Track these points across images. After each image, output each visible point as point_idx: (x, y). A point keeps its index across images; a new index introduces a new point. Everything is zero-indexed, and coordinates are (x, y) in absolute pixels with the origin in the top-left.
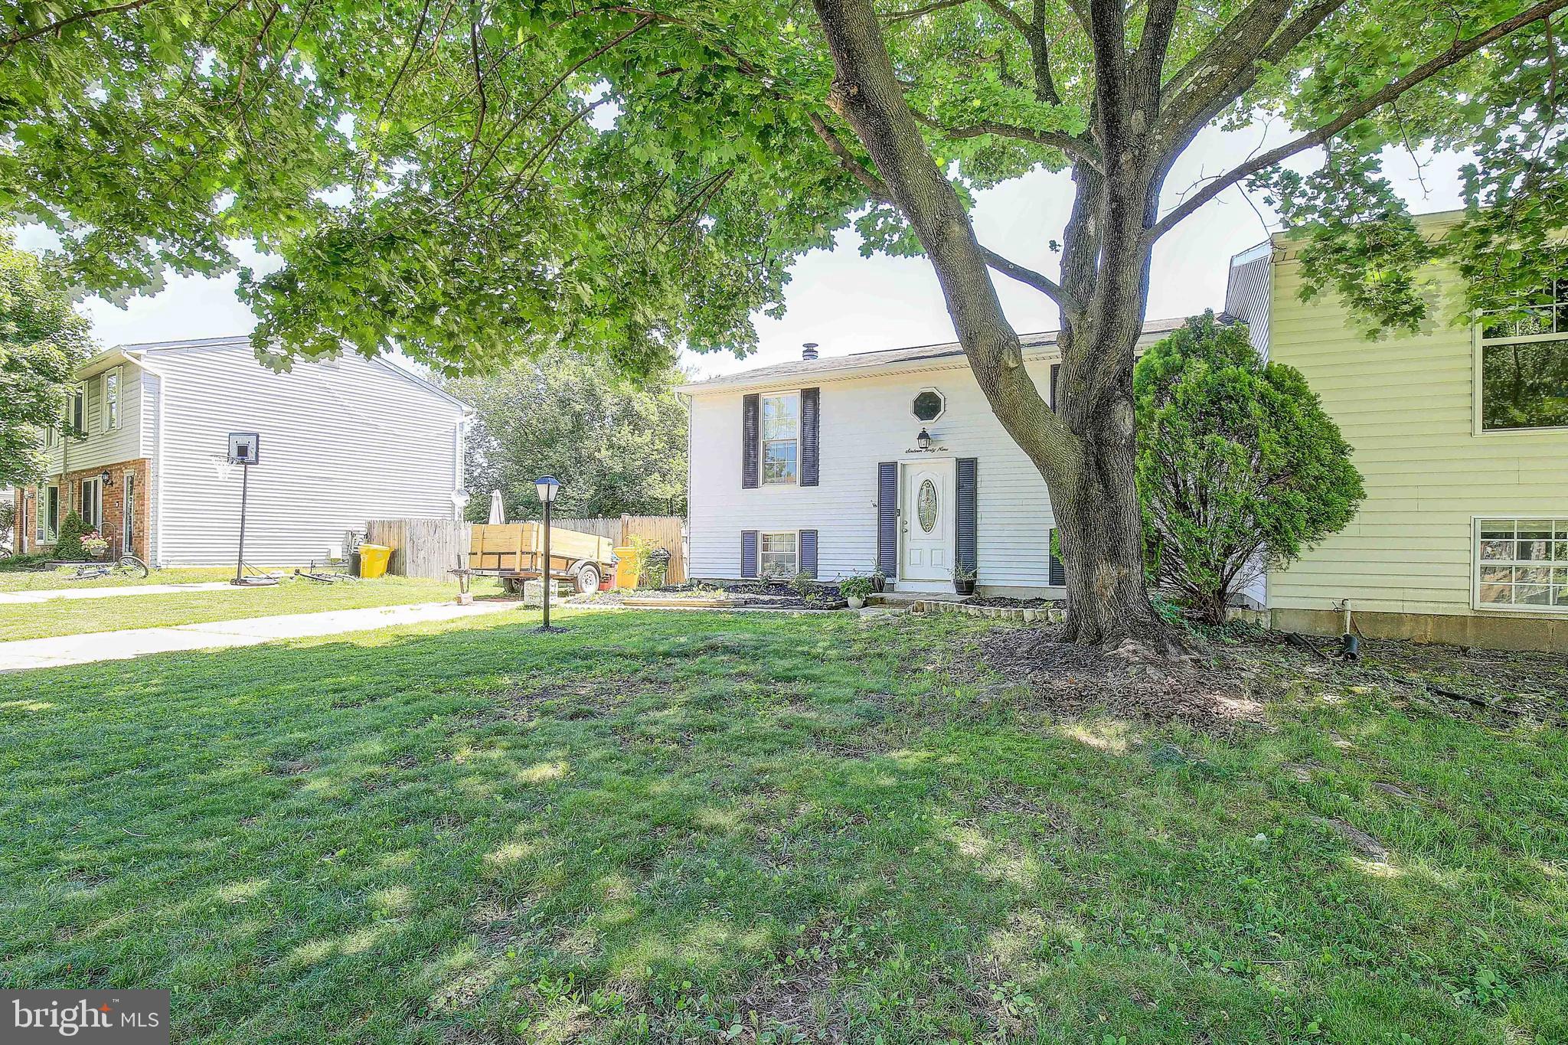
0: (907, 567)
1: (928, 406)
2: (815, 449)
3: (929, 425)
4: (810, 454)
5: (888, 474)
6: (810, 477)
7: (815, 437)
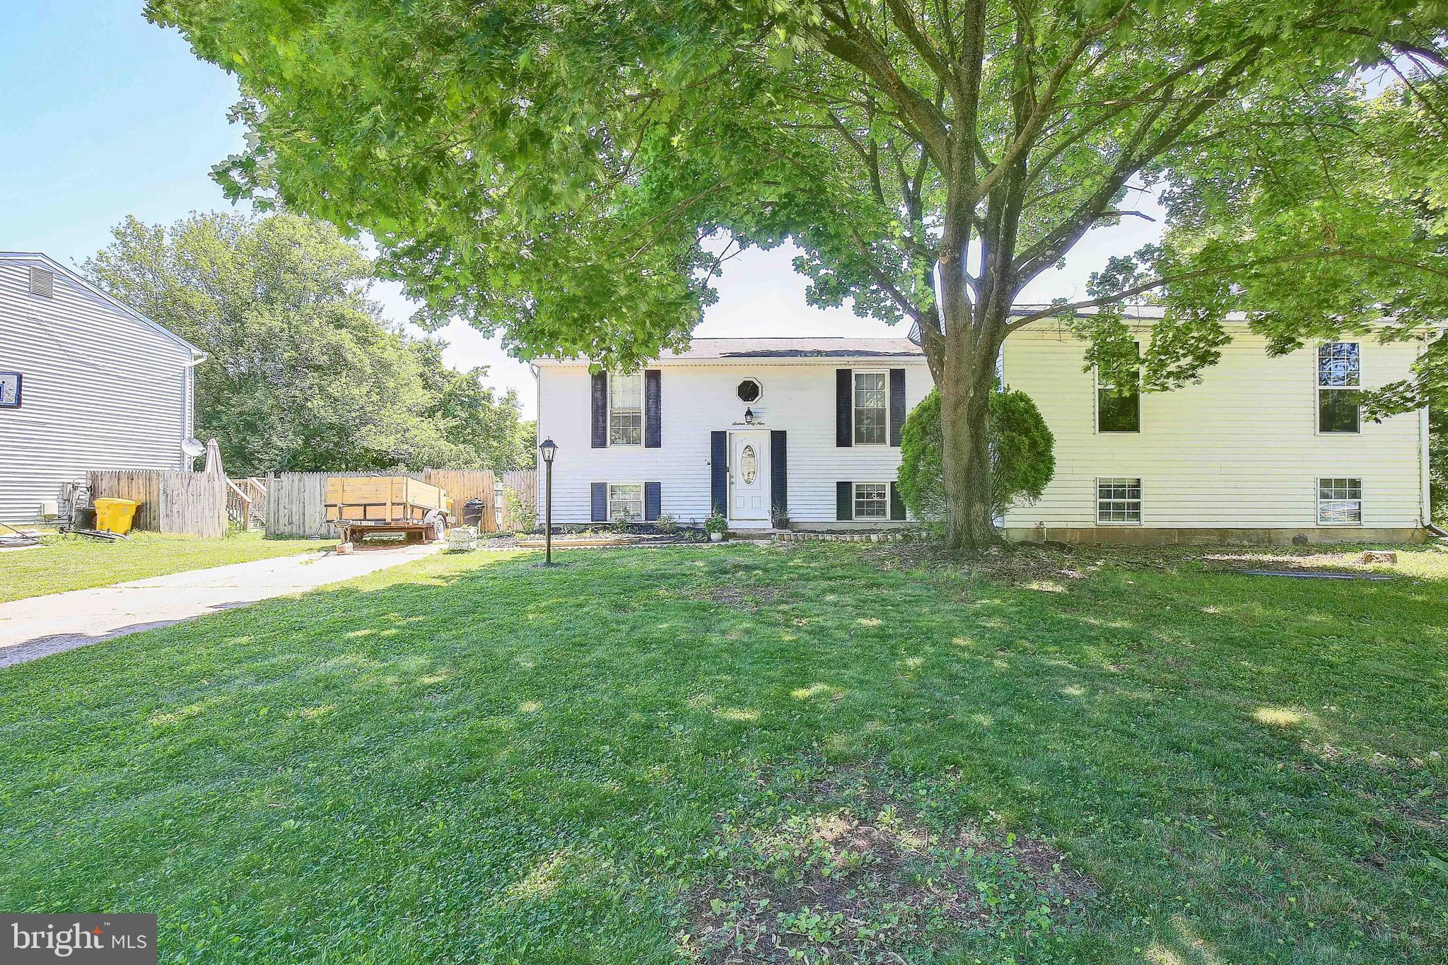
0: (733, 510)
1: (748, 391)
2: (658, 419)
3: (751, 405)
4: (654, 422)
5: (719, 441)
6: (654, 441)
7: (658, 408)
